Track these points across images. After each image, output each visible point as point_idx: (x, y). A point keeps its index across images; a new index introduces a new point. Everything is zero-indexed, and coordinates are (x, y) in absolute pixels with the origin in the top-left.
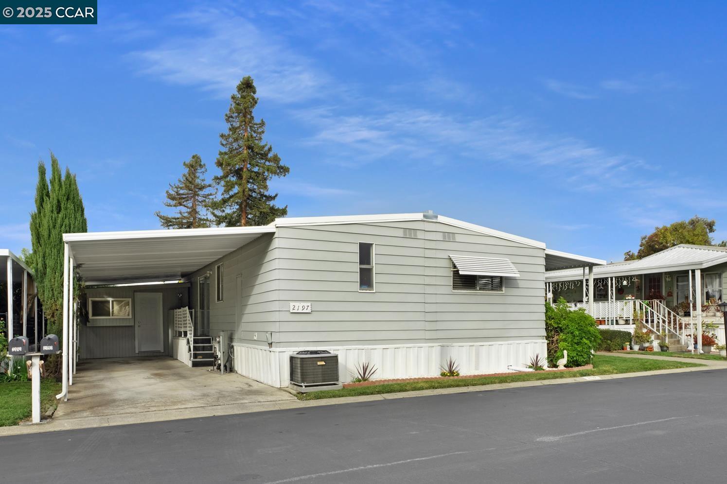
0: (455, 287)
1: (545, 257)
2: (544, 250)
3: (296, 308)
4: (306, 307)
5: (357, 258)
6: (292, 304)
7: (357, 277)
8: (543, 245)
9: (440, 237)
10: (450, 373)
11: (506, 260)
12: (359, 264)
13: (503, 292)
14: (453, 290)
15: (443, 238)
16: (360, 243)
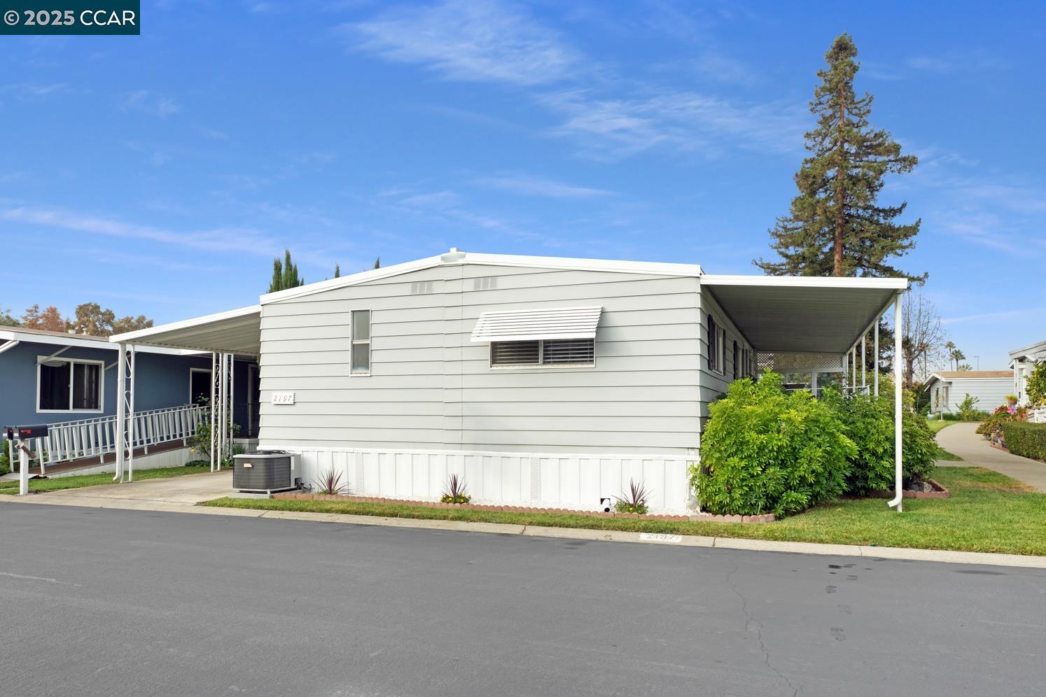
0: (494, 360)
1: (700, 291)
2: (698, 277)
3: (278, 399)
4: (288, 398)
5: (348, 331)
6: (274, 394)
7: (348, 357)
8: (694, 269)
9: (469, 285)
10: (457, 498)
11: (600, 307)
12: (350, 340)
13: (593, 366)
14: (491, 367)
15: (475, 288)
16: (353, 312)
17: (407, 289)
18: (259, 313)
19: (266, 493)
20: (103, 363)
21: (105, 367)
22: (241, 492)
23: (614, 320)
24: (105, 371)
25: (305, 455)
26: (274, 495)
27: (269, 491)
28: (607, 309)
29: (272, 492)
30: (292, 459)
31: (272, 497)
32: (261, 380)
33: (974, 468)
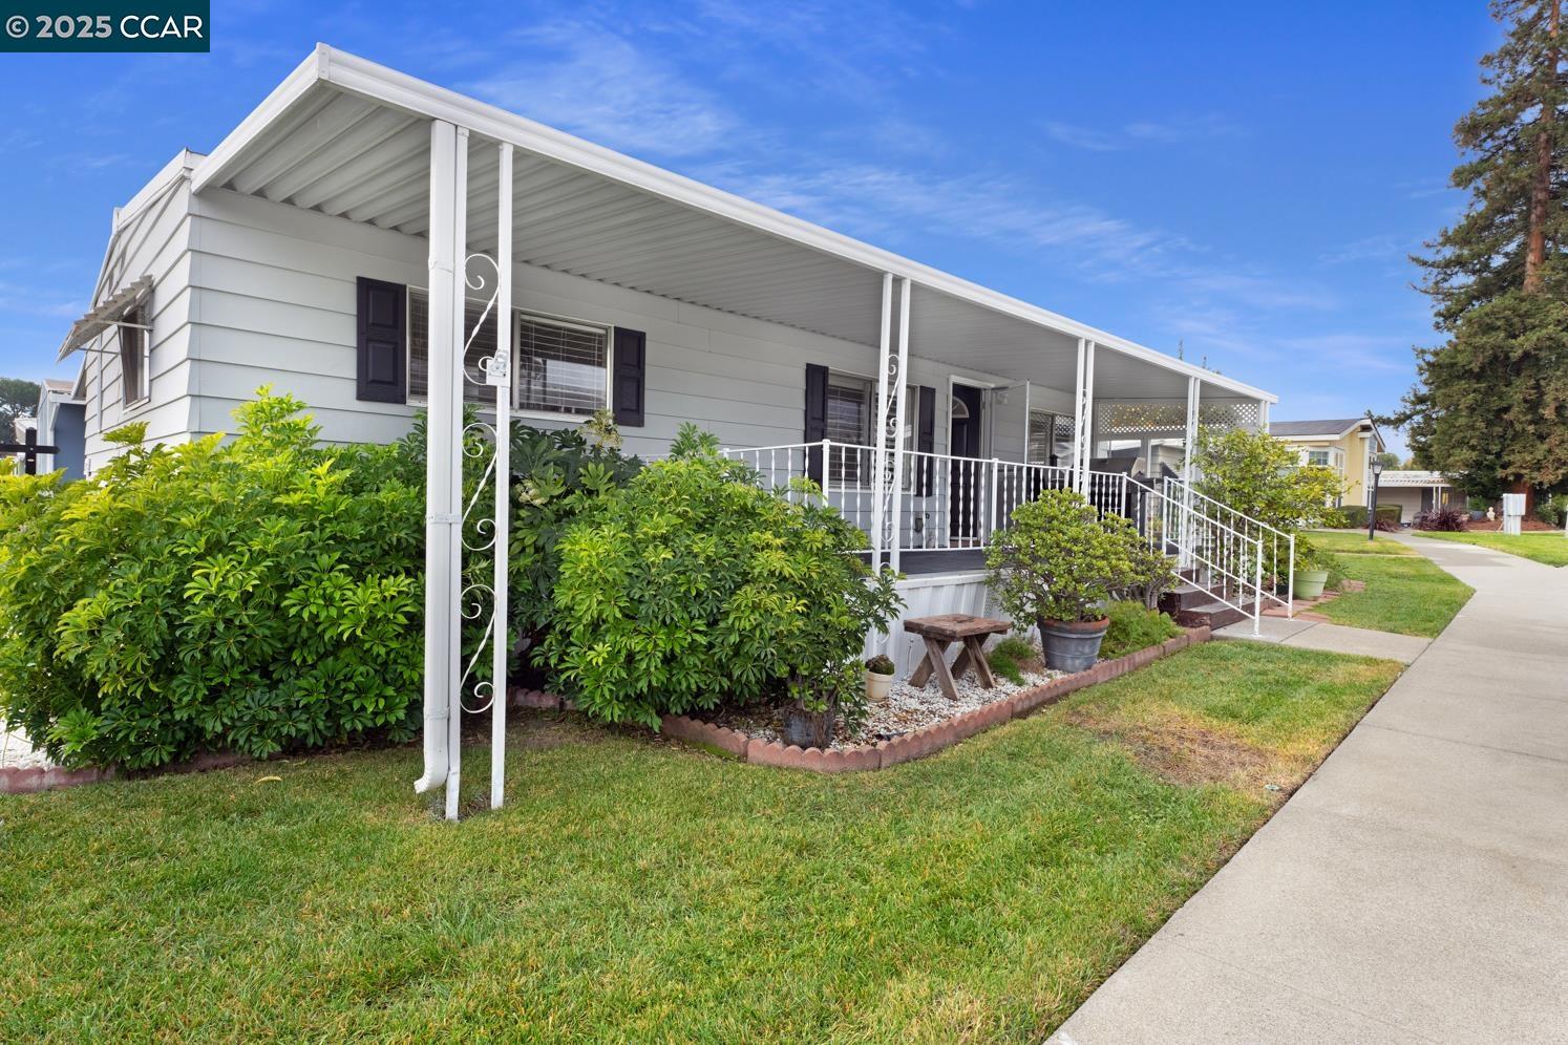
13: (150, 399)
28: (155, 280)
33: (1370, 661)
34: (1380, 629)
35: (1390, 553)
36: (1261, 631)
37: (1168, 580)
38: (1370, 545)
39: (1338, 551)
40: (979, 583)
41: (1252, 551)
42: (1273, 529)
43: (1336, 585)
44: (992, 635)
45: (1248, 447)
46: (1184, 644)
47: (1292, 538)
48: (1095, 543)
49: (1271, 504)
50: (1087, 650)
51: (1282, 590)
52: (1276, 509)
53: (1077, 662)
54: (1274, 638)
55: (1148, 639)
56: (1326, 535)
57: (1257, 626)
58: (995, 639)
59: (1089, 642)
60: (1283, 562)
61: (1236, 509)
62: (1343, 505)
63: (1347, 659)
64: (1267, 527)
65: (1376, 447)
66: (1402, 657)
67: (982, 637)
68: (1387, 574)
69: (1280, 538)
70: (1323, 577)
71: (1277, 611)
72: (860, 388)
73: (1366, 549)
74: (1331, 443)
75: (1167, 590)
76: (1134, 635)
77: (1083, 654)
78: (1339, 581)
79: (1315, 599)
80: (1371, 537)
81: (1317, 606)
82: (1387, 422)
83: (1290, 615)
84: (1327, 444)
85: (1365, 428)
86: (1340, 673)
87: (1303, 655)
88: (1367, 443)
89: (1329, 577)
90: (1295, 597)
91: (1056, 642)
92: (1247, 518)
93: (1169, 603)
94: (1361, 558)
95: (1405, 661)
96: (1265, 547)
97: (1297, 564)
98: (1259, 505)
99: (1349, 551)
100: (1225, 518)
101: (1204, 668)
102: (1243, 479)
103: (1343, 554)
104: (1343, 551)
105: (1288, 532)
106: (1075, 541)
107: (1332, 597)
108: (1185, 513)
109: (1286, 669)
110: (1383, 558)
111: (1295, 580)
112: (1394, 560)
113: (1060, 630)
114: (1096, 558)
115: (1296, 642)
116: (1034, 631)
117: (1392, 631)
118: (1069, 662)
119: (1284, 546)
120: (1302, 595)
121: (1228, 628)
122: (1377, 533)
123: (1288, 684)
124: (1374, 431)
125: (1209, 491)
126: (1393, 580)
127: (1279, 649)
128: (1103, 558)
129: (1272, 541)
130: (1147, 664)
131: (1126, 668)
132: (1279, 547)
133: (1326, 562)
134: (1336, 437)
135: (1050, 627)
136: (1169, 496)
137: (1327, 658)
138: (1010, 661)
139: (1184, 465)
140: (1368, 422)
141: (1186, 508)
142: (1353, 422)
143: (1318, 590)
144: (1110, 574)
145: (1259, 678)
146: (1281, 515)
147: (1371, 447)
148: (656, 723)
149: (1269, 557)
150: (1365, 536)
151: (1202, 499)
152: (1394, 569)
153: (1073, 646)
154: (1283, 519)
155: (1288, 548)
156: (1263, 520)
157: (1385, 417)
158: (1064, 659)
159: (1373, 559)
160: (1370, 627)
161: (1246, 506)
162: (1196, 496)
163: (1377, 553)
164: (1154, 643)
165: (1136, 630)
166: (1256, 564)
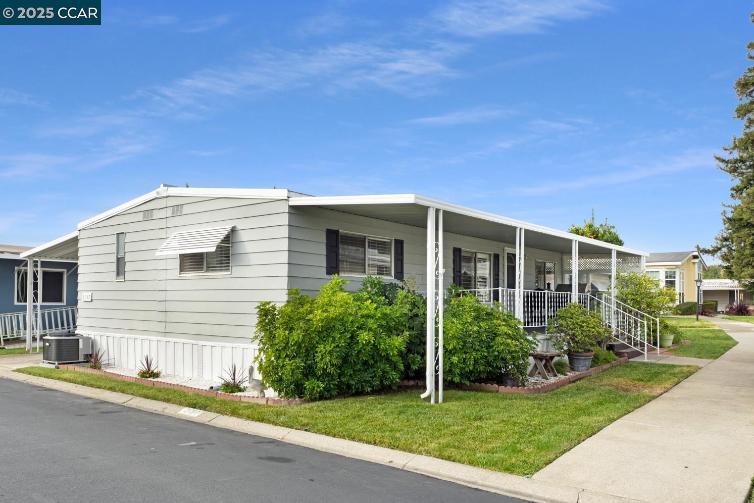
0: (183, 269)
1: (288, 211)
2: (287, 200)
3: (85, 297)
4: (89, 296)
5: (114, 248)
6: (84, 293)
7: (115, 267)
9: (170, 212)
10: (149, 374)
11: (231, 227)
12: (115, 255)
13: (230, 273)
14: (180, 274)
15: (173, 214)
16: (118, 234)
17: (140, 217)
18: (77, 237)
19: (54, 364)
20: (65, 271)
21: (67, 273)
22: (49, 363)
23: (243, 236)
24: (67, 276)
25: (98, 339)
26: (59, 366)
27: (56, 363)
28: (238, 228)
29: (59, 364)
30: (81, 341)
31: (58, 368)
32: (79, 284)
33: (688, 366)
34: (695, 357)
35: (705, 327)
36: (647, 359)
37: (610, 338)
38: (697, 323)
39: (681, 327)
40: (544, 339)
41: (642, 326)
42: (650, 316)
43: (678, 342)
44: (555, 357)
45: (638, 281)
46: (619, 364)
47: (658, 320)
48: (590, 322)
49: (649, 305)
50: (587, 363)
51: (655, 344)
52: (650, 308)
53: (584, 368)
54: (653, 361)
55: (606, 361)
56: (676, 319)
57: (646, 356)
58: (556, 359)
59: (588, 360)
60: (655, 331)
61: (634, 308)
62: (685, 301)
63: (680, 366)
64: (647, 315)
65: (702, 267)
66: (701, 365)
67: (552, 358)
68: (702, 337)
69: (653, 320)
70: (672, 337)
71: (653, 352)
72: (470, 255)
73: (694, 325)
74: (677, 266)
75: (610, 343)
76: (600, 359)
77: (586, 365)
78: (679, 339)
79: (669, 347)
80: (697, 319)
81: (669, 350)
82: (707, 252)
83: (658, 353)
84: (675, 267)
85: (695, 257)
86: (677, 370)
87: (664, 366)
88: (696, 265)
89: (674, 338)
90: (660, 347)
91: (575, 361)
92: (639, 311)
93: (610, 348)
94: (691, 330)
95: (701, 366)
96: (647, 324)
97: (660, 332)
98: (644, 306)
99: (686, 327)
100: (630, 312)
101: (628, 370)
102: (637, 294)
103: (683, 328)
104: (683, 327)
105: (656, 317)
106: (583, 322)
107: (676, 347)
108: (612, 309)
109: (658, 369)
110: (702, 330)
111: (660, 339)
112: (707, 330)
113: (577, 356)
114: (591, 328)
115: (660, 362)
116: (566, 358)
117: (699, 358)
118: (581, 368)
119: (655, 324)
120: (664, 346)
121: (634, 358)
122: (700, 317)
123: (659, 373)
124: (700, 259)
125: (622, 300)
126: (704, 339)
127: (656, 364)
128: (593, 328)
129: (650, 321)
130: (607, 369)
131: (600, 371)
132: (653, 324)
133: (674, 330)
134: (679, 263)
135: (572, 355)
136: (605, 302)
137: (673, 366)
138: (560, 368)
139: (611, 288)
140: (696, 253)
141: (614, 307)
142: (689, 253)
143: (670, 343)
144: (596, 334)
145: (649, 372)
146: (653, 310)
147: (699, 268)
148: (468, 383)
149: (649, 328)
150: (695, 319)
151: (620, 303)
152: (706, 335)
153: (582, 362)
154: (654, 312)
155: (656, 324)
156: (645, 312)
157: (707, 249)
158: (578, 367)
159: (697, 330)
160: (691, 357)
161: (638, 307)
162: (617, 302)
163: (700, 327)
164: (608, 362)
165: (602, 357)
166: (644, 331)
